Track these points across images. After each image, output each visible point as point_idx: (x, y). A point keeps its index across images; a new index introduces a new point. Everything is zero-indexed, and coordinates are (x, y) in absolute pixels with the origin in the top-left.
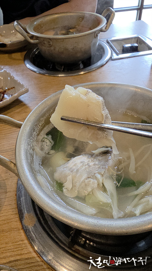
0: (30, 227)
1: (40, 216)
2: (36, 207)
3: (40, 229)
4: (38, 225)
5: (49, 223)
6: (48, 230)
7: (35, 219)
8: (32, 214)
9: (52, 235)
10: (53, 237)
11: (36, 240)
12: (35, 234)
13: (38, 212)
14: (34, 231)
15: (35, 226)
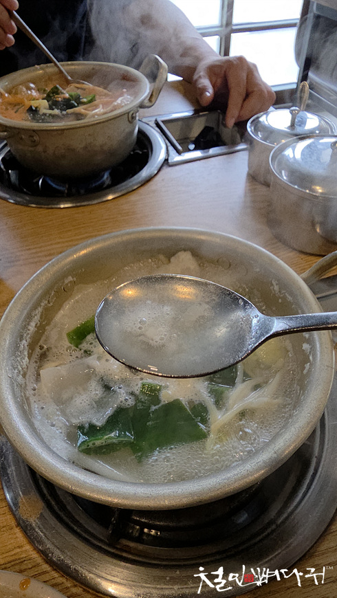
0: (33, 521)
1: (49, 498)
2: (41, 482)
3: (53, 521)
4: (48, 514)
5: (68, 507)
6: (68, 520)
7: (41, 504)
8: (34, 496)
9: (75, 528)
10: (79, 531)
11: (46, 541)
12: (44, 531)
13: (45, 491)
14: (41, 527)
15: (42, 517)
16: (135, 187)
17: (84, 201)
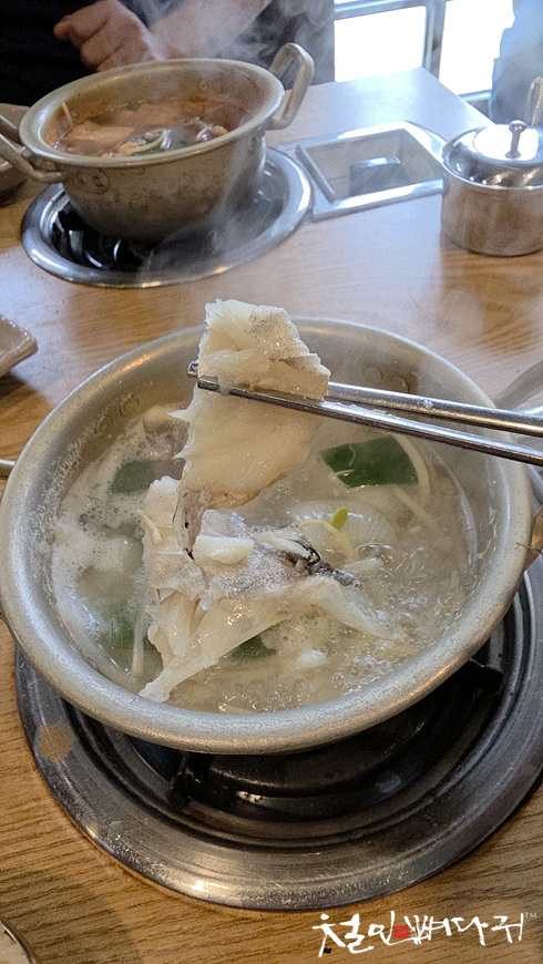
0: (59, 762)
1: (86, 729)
3: (87, 765)
4: (80, 753)
7: (72, 738)
8: (63, 724)
12: (73, 777)
14: (69, 771)
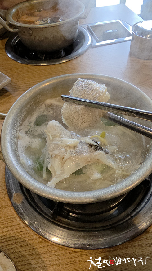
1: (27, 195)
2: (23, 188)
4: (25, 202)
6: (34, 205)
7: (23, 197)
8: (20, 193)
11: (24, 214)
12: (23, 209)
13: (25, 192)
14: (22, 207)
15: (23, 203)
16: (75, 57)
17: (51, 63)
